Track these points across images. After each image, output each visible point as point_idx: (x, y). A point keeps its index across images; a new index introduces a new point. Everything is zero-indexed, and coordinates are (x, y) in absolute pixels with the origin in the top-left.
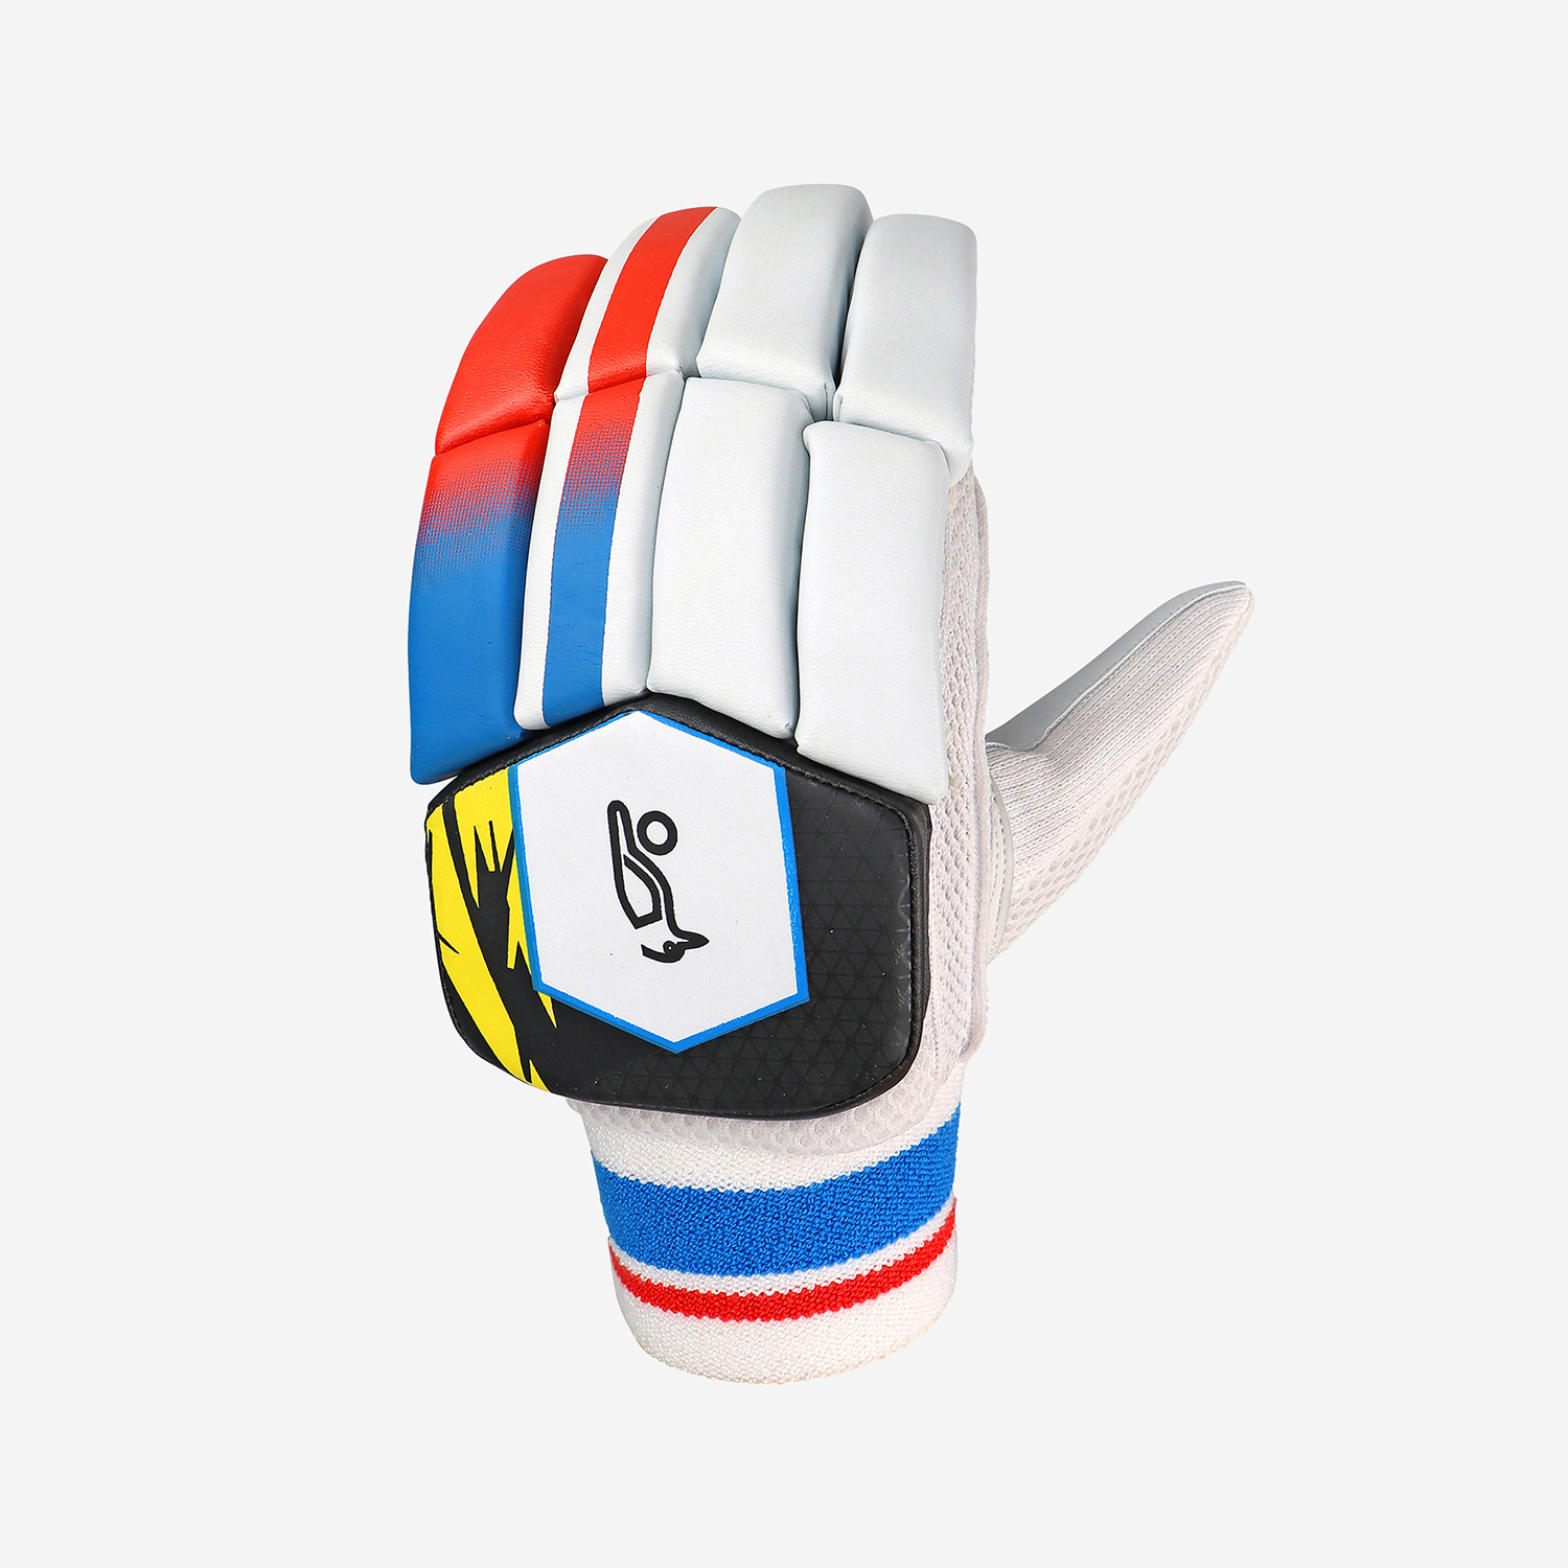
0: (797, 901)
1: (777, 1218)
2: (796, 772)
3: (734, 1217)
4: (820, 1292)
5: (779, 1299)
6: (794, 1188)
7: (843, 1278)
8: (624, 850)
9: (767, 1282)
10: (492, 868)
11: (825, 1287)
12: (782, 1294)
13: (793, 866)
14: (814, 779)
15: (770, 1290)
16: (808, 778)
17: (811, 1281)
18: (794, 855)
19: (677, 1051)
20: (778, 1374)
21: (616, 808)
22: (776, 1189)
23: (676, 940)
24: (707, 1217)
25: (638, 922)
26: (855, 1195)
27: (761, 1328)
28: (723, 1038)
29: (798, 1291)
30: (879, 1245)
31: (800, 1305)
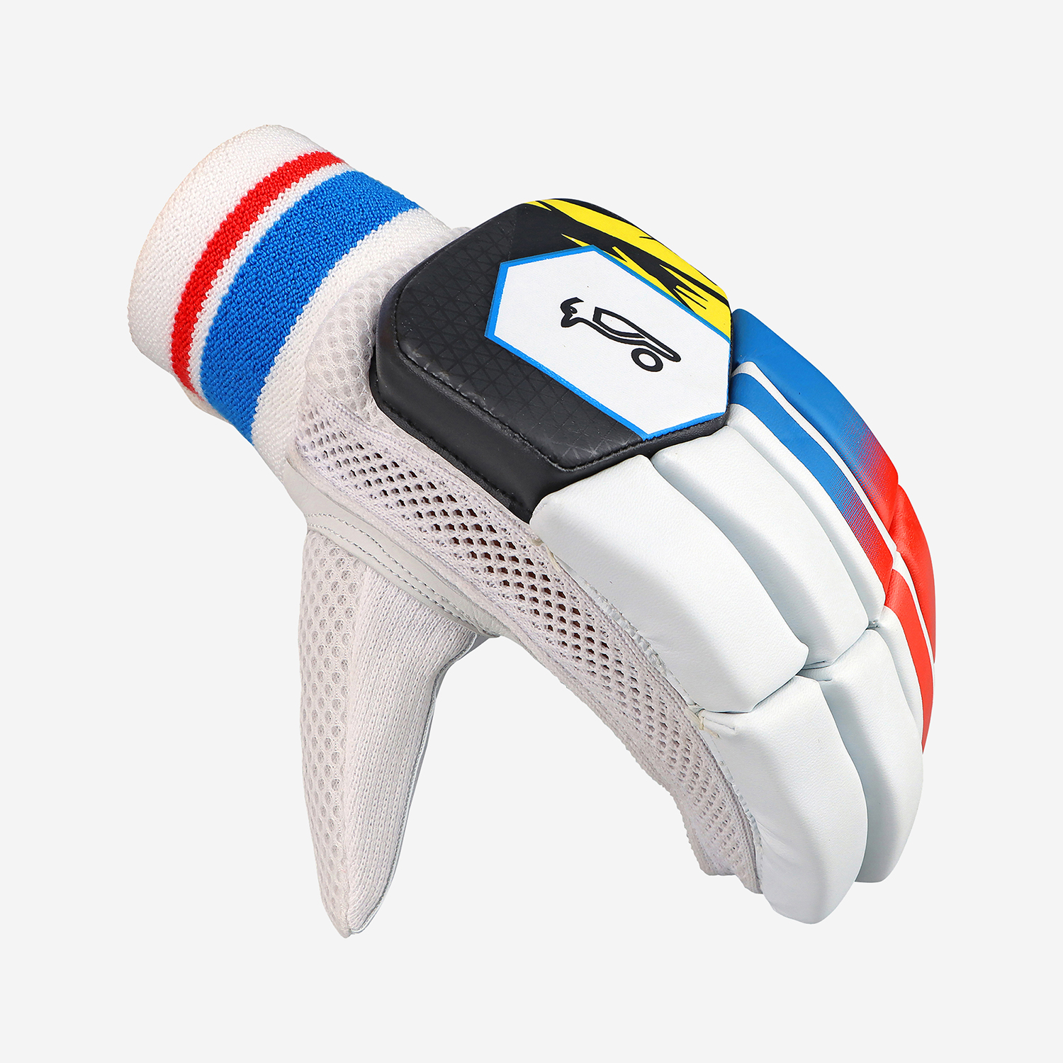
0: (556, 379)
1: (325, 240)
2: (636, 444)
3: (350, 222)
4: (251, 217)
5: (271, 196)
6: (336, 264)
7: (245, 238)
8: (646, 340)
9: (289, 200)
10: (678, 287)
11: (251, 223)
12: (273, 200)
13: (580, 394)
14: (625, 448)
15: (282, 198)
16: (629, 445)
17: (264, 219)
18: (586, 400)
19: (502, 265)
20: (222, 153)
21: (676, 358)
22: (345, 255)
23: (574, 316)
24: (363, 211)
25: (598, 312)
26: (291, 290)
27: (263, 173)
28: (493, 287)
29: (266, 208)
30: (241, 275)
31: (256, 201)
